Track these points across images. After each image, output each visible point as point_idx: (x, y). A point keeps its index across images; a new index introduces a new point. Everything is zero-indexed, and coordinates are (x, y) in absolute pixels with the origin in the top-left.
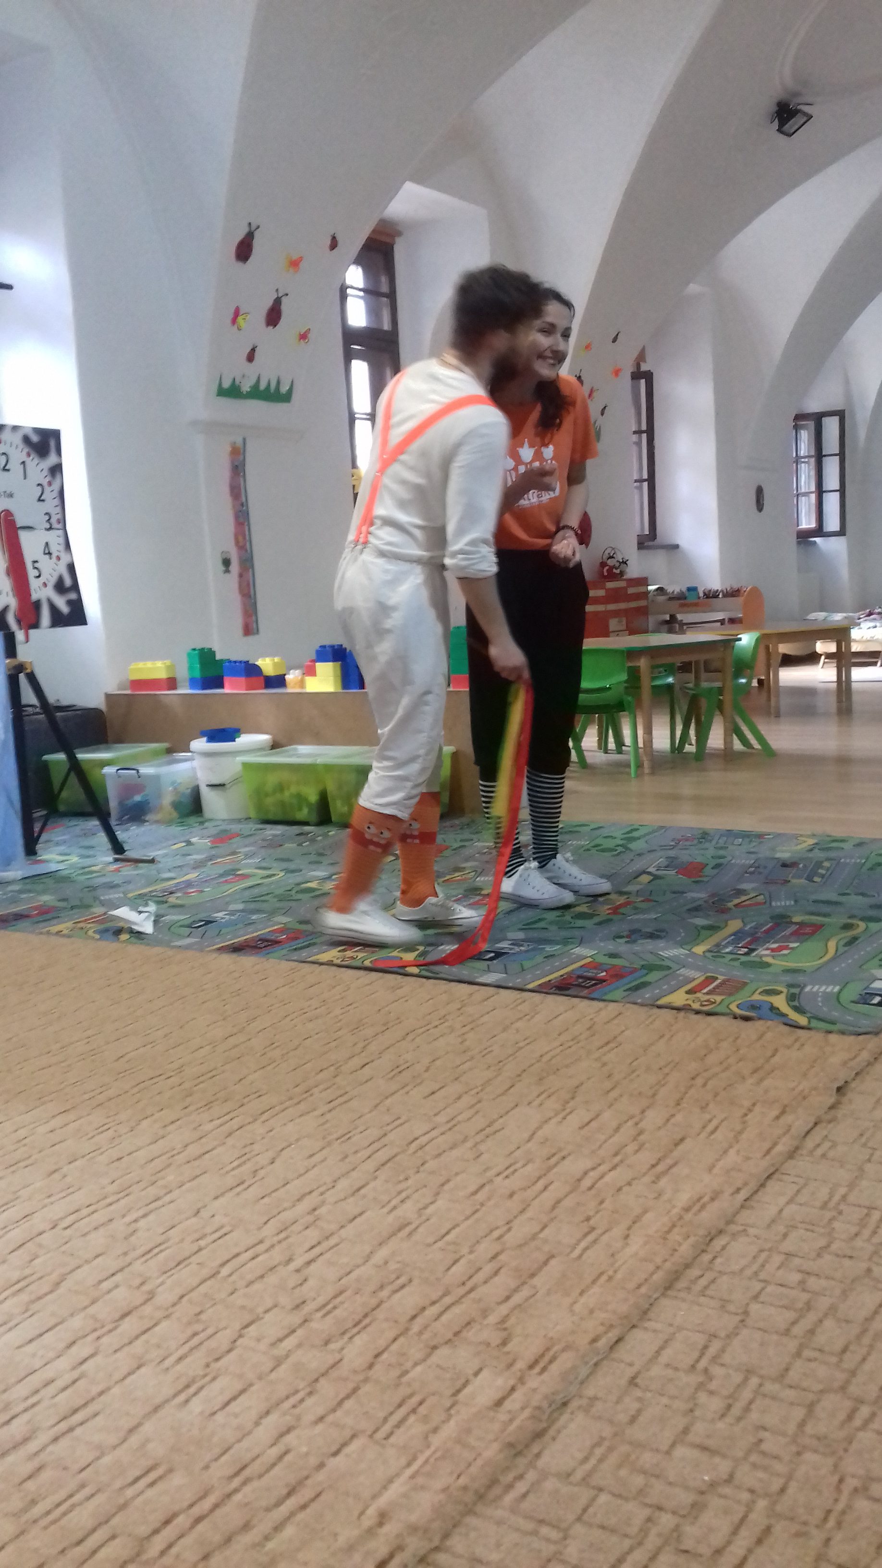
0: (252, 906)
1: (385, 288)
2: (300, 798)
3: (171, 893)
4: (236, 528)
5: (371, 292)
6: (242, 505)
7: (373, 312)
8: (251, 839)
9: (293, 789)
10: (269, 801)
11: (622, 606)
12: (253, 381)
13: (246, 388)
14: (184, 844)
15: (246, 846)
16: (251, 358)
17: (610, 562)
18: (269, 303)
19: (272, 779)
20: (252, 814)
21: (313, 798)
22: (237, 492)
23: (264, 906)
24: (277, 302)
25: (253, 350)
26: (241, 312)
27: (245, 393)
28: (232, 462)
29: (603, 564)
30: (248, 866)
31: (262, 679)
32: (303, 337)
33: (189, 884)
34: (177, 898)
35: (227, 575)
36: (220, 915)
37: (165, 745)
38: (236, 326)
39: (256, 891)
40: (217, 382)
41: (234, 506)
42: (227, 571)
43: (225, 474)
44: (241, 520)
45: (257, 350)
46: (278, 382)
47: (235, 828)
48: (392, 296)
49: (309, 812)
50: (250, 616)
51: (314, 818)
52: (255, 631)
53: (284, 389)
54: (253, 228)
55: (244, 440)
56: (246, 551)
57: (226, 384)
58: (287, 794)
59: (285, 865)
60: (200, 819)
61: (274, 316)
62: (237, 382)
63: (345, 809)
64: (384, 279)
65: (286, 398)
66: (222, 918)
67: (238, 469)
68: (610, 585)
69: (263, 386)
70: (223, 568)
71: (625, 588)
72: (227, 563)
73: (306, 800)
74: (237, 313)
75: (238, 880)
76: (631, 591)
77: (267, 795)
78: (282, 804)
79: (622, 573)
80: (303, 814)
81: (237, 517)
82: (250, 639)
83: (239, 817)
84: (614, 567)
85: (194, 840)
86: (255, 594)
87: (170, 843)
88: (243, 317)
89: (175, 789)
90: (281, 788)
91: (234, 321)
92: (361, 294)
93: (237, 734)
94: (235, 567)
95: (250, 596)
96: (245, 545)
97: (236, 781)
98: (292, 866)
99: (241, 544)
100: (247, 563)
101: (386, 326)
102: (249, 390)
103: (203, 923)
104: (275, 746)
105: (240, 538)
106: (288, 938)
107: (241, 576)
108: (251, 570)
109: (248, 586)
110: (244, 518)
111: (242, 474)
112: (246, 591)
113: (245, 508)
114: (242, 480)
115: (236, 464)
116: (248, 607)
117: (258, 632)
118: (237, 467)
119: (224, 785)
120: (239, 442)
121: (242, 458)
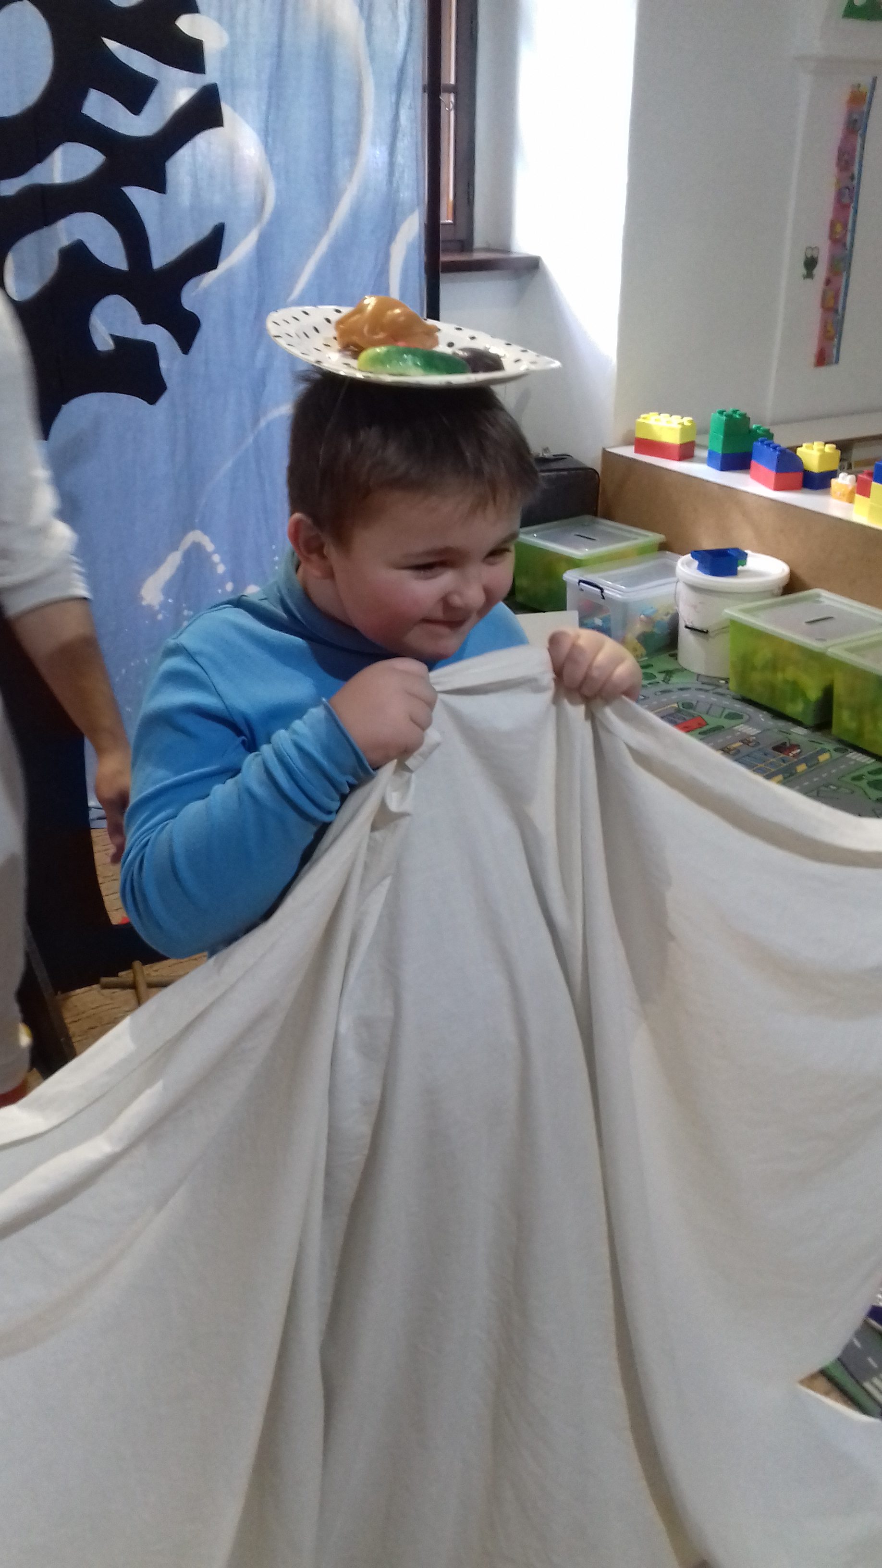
2: (796, 690)
4: (835, 210)
6: (852, 178)
21: (814, 694)
22: (849, 159)
28: (850, 113)
31: (799, 477)
35: (808, 281)
41: (839, 181)
42: (809, 275)
43: (834, 133)
44: (846, 200)
50: (831, 338)
55: (875, 80)
56: (844, 245)
63: (853, 725)
67: (856, 125)
70: (804, 271)
72: (810, 264)
77: (754, 668)
78: (772, 688)
80: (795, 709)
81: (840, 195)
82: (824, 370)
86: (844, 308)
90: (773, 665)
94: (821, 271)
95: (836, 311)
96: (845, 235)
97: (722, 633)
99: (838, 237)
100: (841, 264)
105: (839, 228)
107: (828, 282)
108: (845, 274)
109: (836, 297)
110: (851, 198)
111: (860, 132)
112: (831, 303)
113: (855, 182)
114: (859, 140)
115: (855, 116)
116: (829, 328)
117: (837, 362)
118: (856, 121)
119: (707, 632)
120: (866, 84)
121: (865, 108)
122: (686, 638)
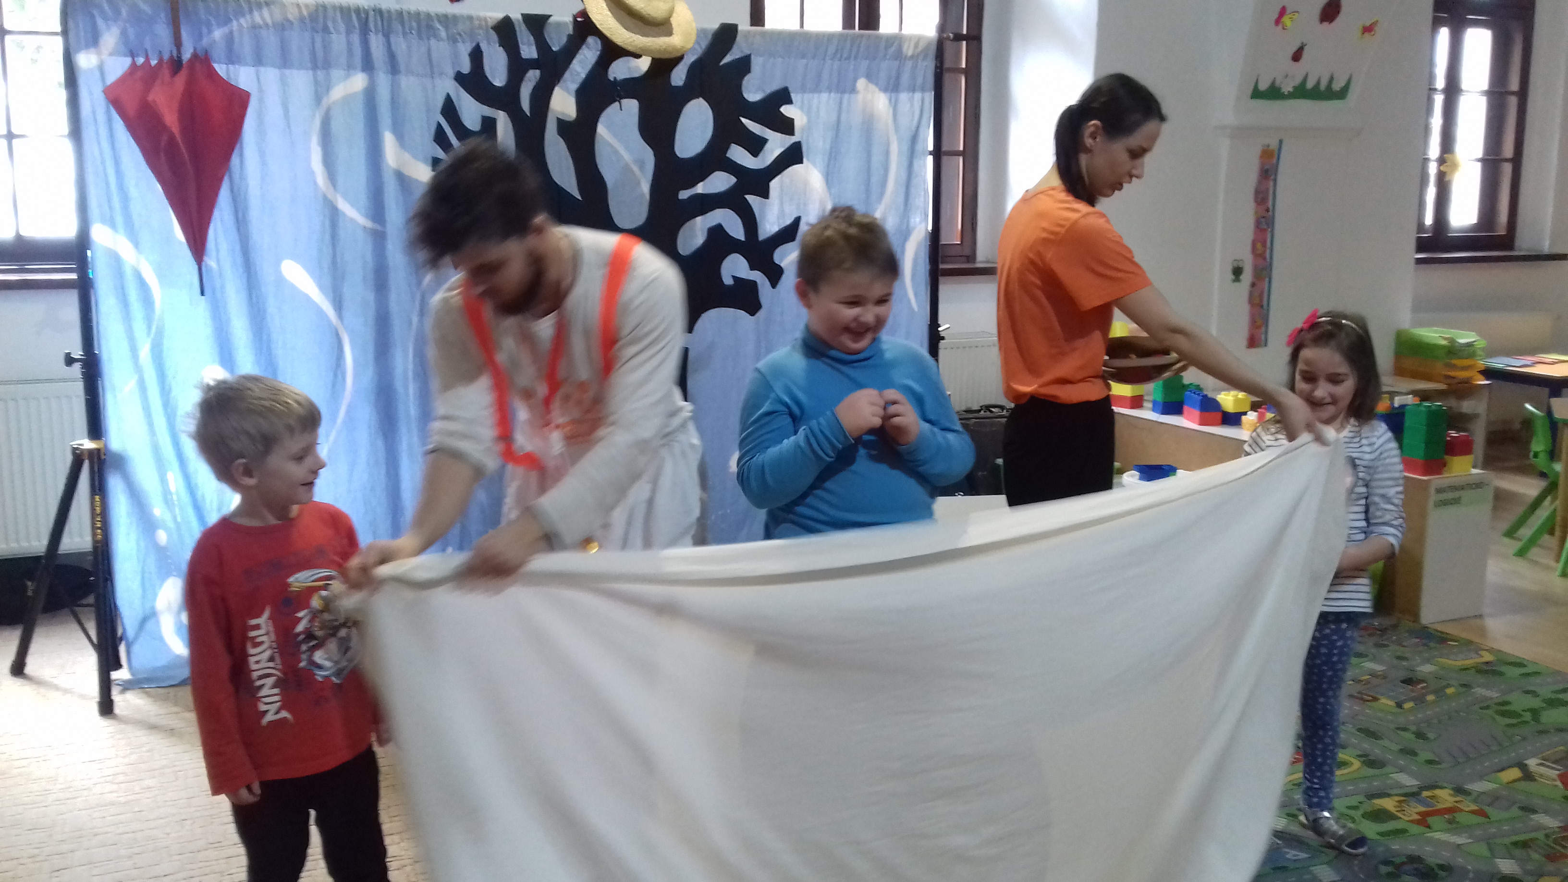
4: (1255, 233)
6: (1268, 210)
12: (1298, 81)
13: (1287, 88)
16: (1297, 56)
22: (1263, 197)
25: (1301, 48)
26: (1288, 11)
27: (1286, 93)
28: (1262, 165)
31: (1219, 416)
32: (1368, 29)
35: (1236, 284)
38: (1280, 27)
40: (1252, 85)
41: (1256, 213)
42: (1237, 279)
43: (1251, 179)
44: (1263, 227)
45: (1306, 49)
46: (1331, 79)
50: (1259, 327)
52: (1263, 343)
55: (1281, 142)
56: (1265, 259)
57: (1263, 86)
61: (1330, 12)
62: (1278, 83)
65: (1342, 94)
67: (1268, 173)
69: (1310, 85)
70: (1233, 277)
72: (1237, 272)
74: (1283, 12)
81: (1258, 224)
82: (1255, 350)
86: (1268, 304)
88: (1290, 16)
91: (1278, 21)
94: (1247, 276)
95: (1262, 306)
96: (1265, 252)
99: (1259, 252)
100: (1263, 272)
102: (1291, 90)
105: (1259, 246)
107: (1253, 285)
108: (1267, 280)
109: (1261, 296)
110: (1267, 224)
111: (1272, 177)
112: (1257, 301)
113: (1270, 213)
114: (1271, 183)
115: (1267, 167)
116: (1257, 319)
117: (1266, 344)
118: (1267, 171)
120: (1274, 145)
121: (1275, 161)
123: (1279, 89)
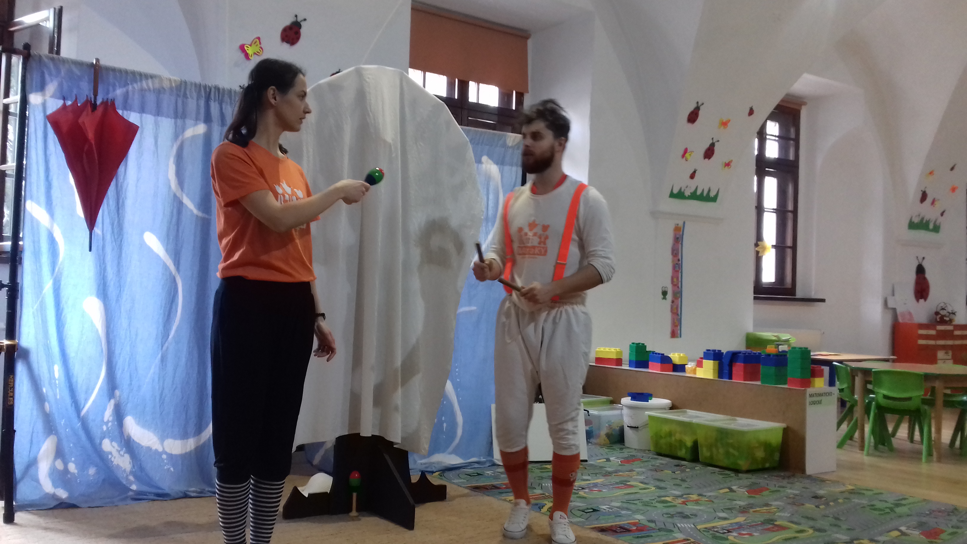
0: (625, 505)
1: (793, 136)
2: (681, 443)
3: (583, 489)
4: (673, 273)
5: (783, 138)
6: (679, 260)
7: (783, 149)
8: (646, 464)
9: (678, 436)
10: (663, 441)
11: (950, 342)
12: (693, 190)
13: (687, 193)
14: (605, 460)
15: (641, 468)
16: (692, 176)
17: (943, 313)
18: (707, 145)
19: (666, 428)
20: (652, 448)
21: (689, 444)
22: (676, 253)
23: (633, 507)
24: (712, 145)
25: (695, 172)
26: (689, 151)
27: (687, 196)
28: (675, 235)
29: (937, 313)
30: (636, 480)
31: (671, 367)
32: (728, 165)
33: (596, 485)
34: (585, 493)
35: (664, 300)
36: (604, 507)
37: (611, 398)
38: (684, 158)
39: (632, 497)
40: (670, 190)
41: (673, 261)
42: (664, 298)
43: (669, 242)
44: (677, 269)
45: (697, 172)
46: (709, 191)
47: (639, 455)
48: (797, 140)
49: (686, 452)
50: (677, 326)
51: (688, 456)
52: (679, 336)
53: (712, 194)
54: (700, 104)
55: (684, 223)
56: (678, 287)
57: (675, 191)
58: (673, 439)
59: (658, 483)
60: (622, 446)
61: (709, 153)
62: (682, 190)
63: (708, 454)
64: (792, 130)
65: (714, 199)
66: (605, 509)
67: (678, 239)
68: (940, 328)
69: (699, 192)
70: (662, 297)
71: (952, 331)
72: (665, 293)
73: (685, 445)
74: (686, 151)
75: (625, 488)
76: (957, 333)
77: (661, 437)
78: (671, 445)
79: (951, 321)
80: (682, 453)
81: (674, 267)
82: (675, 340)
83: (644, 448)
84: (945, 316)
85: (611, 459)
86: (681, 313)
87: (598, 458)
88: (689, 153)
89: (610, 425)
90: (670, 434)
91: (683, 156)
92: (777, 139)
93: (649, 398)
94: (669, 296)
95: (678, 315)
96: (678, 283)
97: (646, 425)
98: (662, 485)
99: (675, 283)
100: (678, 295)
101: (791, 157)
102: (690, 194)
103: (592, 510)
104: (673, 407)
105: (675, 280)
106: (636, 529)
107: (673, 302)
108: (680, 299)
109: (677, 308)
110: (679, 268)
111: (680, 242)
112: (675, 311)
113: (680, 262)
114: (680, 246)
115: (678, 236)
116: (676, 321)
117: (681, 336)
119: (638, 427)
120: (681, 224)
121: (681, 233)
122: (628, 432)
123: (683, 193)
